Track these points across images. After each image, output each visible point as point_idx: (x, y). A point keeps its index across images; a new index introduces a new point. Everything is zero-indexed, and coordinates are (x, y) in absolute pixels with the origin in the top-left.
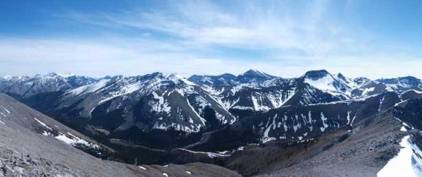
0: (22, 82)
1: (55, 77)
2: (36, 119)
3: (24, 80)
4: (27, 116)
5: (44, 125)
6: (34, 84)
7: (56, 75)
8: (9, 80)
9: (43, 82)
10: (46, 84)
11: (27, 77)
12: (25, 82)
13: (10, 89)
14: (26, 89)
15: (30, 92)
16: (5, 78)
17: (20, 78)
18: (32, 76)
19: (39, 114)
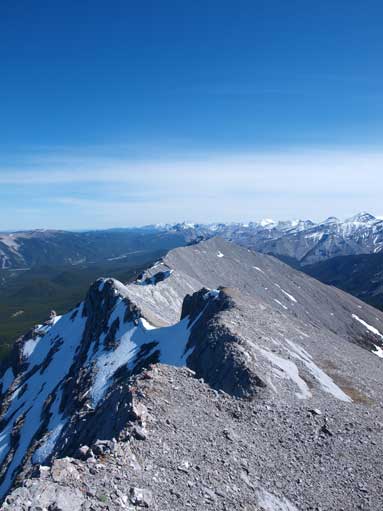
0: (299, 233)
1: (371, 222)
2: (354, 316)
3: (302, 229)
4: (334, 310)
5: (376, 331)
6: (325, 237)
7: (372, 217)
8: (272, 227)
9: (345, 233)
10: (351, 237)
11: (310, 222)
12: (306, 232)
13: (274, 245)
14: (309, 247)
15: (317, 252)
16: (263, 224)
17: (294, 224)
18: (318, 221)
19: (360, 305)
